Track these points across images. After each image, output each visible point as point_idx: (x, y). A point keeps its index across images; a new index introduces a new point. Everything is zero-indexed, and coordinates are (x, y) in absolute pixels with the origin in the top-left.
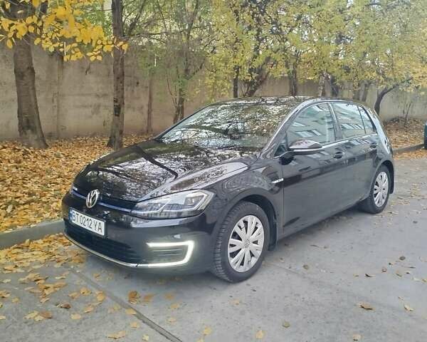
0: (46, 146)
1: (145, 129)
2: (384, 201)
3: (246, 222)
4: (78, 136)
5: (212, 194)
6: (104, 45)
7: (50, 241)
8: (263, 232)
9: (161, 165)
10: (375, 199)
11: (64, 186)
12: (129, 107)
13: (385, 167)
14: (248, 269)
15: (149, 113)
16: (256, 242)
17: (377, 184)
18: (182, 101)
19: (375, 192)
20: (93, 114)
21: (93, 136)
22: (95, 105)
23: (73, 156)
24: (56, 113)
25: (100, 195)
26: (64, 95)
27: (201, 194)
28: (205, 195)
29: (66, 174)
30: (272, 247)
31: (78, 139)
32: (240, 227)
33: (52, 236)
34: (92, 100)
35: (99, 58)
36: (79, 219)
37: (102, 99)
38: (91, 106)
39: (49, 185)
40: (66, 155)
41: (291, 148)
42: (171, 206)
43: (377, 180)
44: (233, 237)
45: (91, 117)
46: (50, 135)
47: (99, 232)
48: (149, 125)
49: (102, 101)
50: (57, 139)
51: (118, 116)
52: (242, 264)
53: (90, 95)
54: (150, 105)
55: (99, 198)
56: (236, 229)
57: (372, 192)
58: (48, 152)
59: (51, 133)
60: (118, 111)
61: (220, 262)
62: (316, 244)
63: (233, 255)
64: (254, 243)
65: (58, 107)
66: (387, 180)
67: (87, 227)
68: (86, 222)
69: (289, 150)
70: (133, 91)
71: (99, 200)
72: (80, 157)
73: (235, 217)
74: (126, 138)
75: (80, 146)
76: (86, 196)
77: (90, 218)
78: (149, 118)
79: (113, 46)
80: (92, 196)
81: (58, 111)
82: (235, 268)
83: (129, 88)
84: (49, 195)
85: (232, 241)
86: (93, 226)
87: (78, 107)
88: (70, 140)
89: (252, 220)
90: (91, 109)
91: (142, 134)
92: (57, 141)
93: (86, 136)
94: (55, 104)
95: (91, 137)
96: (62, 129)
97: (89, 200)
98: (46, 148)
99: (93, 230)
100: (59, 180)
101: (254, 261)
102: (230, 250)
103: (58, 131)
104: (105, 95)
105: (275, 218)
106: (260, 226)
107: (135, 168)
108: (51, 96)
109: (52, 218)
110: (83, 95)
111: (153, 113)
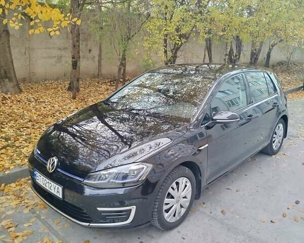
0: (21, 91)
1: (96, 74)
2: (279, 144)
3: (177, 184)
4: (45, 80)
5: (150, 166)
6: (61, 22)
7: (22, 185)
8: (191, 189)
9: (110, 127)
10: (273, 144)
11: (33, 130)
12: (84, 57)
13: (282, 120)
14: (178, 218)
15: (99, 62)
16: (185, 197)
17: (276, 134)
18: (124, 59)
19: (274, 140)
20: (56, 62)
21: (57, 80)
22: (58, 56)
23: (42, 100)
24: (28, 63)
25: (58, 162)
26: (33, 49)
27: (141, 166)
28: (145, 167)
29: (35, 118)
30: (197, 196)
31: (46, 82)
32: (173, 188)
33: (23, 180)
34: (56, 53)
35: (58, 33)
36: (41, 180)
37: (63, 51)
38: (55, 57)
39: (22, 130)
40: (36, 98)
41: (214, 118)
42: (117, 176)
43: (276, 130)
44: (167, 198)
45: (55, 65)
46: (24, 80)
47: (58, 195)
48: (100, 70)
49: (63, 52)
50: (30, 83)
51: (75, 69)
52: (174, 216)
53: (53, 48)
54: (100, 56)
55: (58, 164)
56: (170, 190)
57: (272, 139)
58: (22, 96)
59: (24, 78)
60: (75, 65)
61: (157, 219)
62: (229, 188)
63: (167, 211)
64: (183, 198)
65: (30, 58)
66: (282, 129)
67: (47, 188)
68: (47, 184)
69: (213, 120)
70: (87, 45)
71: (57, 166)
72: (47, 101)
73: (169, 182)
74: (82, 81)
75: (47, 89)
76: (47, 161)
77: (50, 182)
78: (100, 65)
79: (69, 22)
80: (52, 163)
81: (30, 61)
82: (168, 220)
83: (84, 42)
84: (21, 139)
85: (167, 200)
86: (52, 188)
87: (45, 58)
88: (40, 83)
89: (183, 181)
90: (55, 59)
91: (95, 77)
92: (30, 84)
93: (52, 80)
94: (27, 56)
95: (55, 81)
96: (33, 75)
97: (49, 166)
98: (20, 93)
99: (53, 191)
100: (30, 124)
101: (183, 211)
102: (165, 207)
103: (30, 76)
104: (65, 48)
105: (201, 175)
106: (189, 184)
107: (90, 129)
108: (23, 51)
109: (23, 165)
110: (49, 48)
111: (102, 61)
